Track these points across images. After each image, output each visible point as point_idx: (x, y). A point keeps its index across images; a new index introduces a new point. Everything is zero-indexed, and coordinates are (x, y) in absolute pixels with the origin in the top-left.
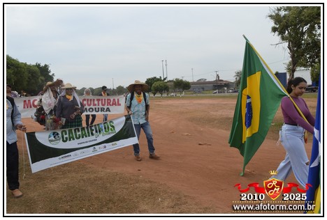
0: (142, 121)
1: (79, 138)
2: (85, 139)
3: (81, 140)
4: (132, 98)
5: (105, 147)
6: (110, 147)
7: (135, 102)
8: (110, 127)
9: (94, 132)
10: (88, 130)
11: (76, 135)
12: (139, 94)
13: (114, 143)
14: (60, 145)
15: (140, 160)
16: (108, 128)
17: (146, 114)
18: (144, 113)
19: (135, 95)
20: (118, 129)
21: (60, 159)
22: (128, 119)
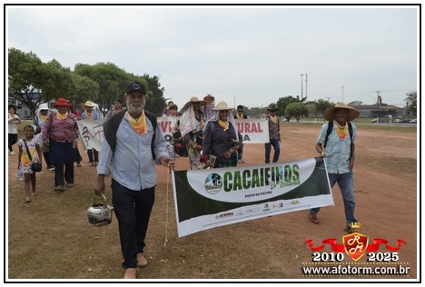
0: (343, 170)
1: (248, 187)
2: (257, 190)
3: (251, 190)
4: (329, 131)
5: (282, 205)
6: (290, 206)
7: (334, 136)
8: (293, 174)
9: (270, 179)
10: (262, 175)
11: (244, 181)
12: (342, 124)
13: (295, 200)
14: (220, 196)
15: (318, 223)
16: (290, 175)
17: (350, 159)
18: (348, 156)
19: (336, 126)
20: (303, 178)
21: (217, 217)
22: (319, 163)
